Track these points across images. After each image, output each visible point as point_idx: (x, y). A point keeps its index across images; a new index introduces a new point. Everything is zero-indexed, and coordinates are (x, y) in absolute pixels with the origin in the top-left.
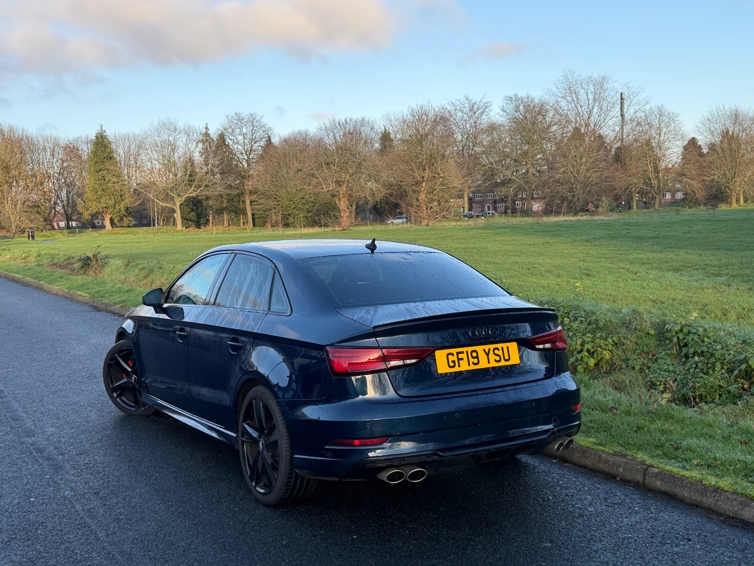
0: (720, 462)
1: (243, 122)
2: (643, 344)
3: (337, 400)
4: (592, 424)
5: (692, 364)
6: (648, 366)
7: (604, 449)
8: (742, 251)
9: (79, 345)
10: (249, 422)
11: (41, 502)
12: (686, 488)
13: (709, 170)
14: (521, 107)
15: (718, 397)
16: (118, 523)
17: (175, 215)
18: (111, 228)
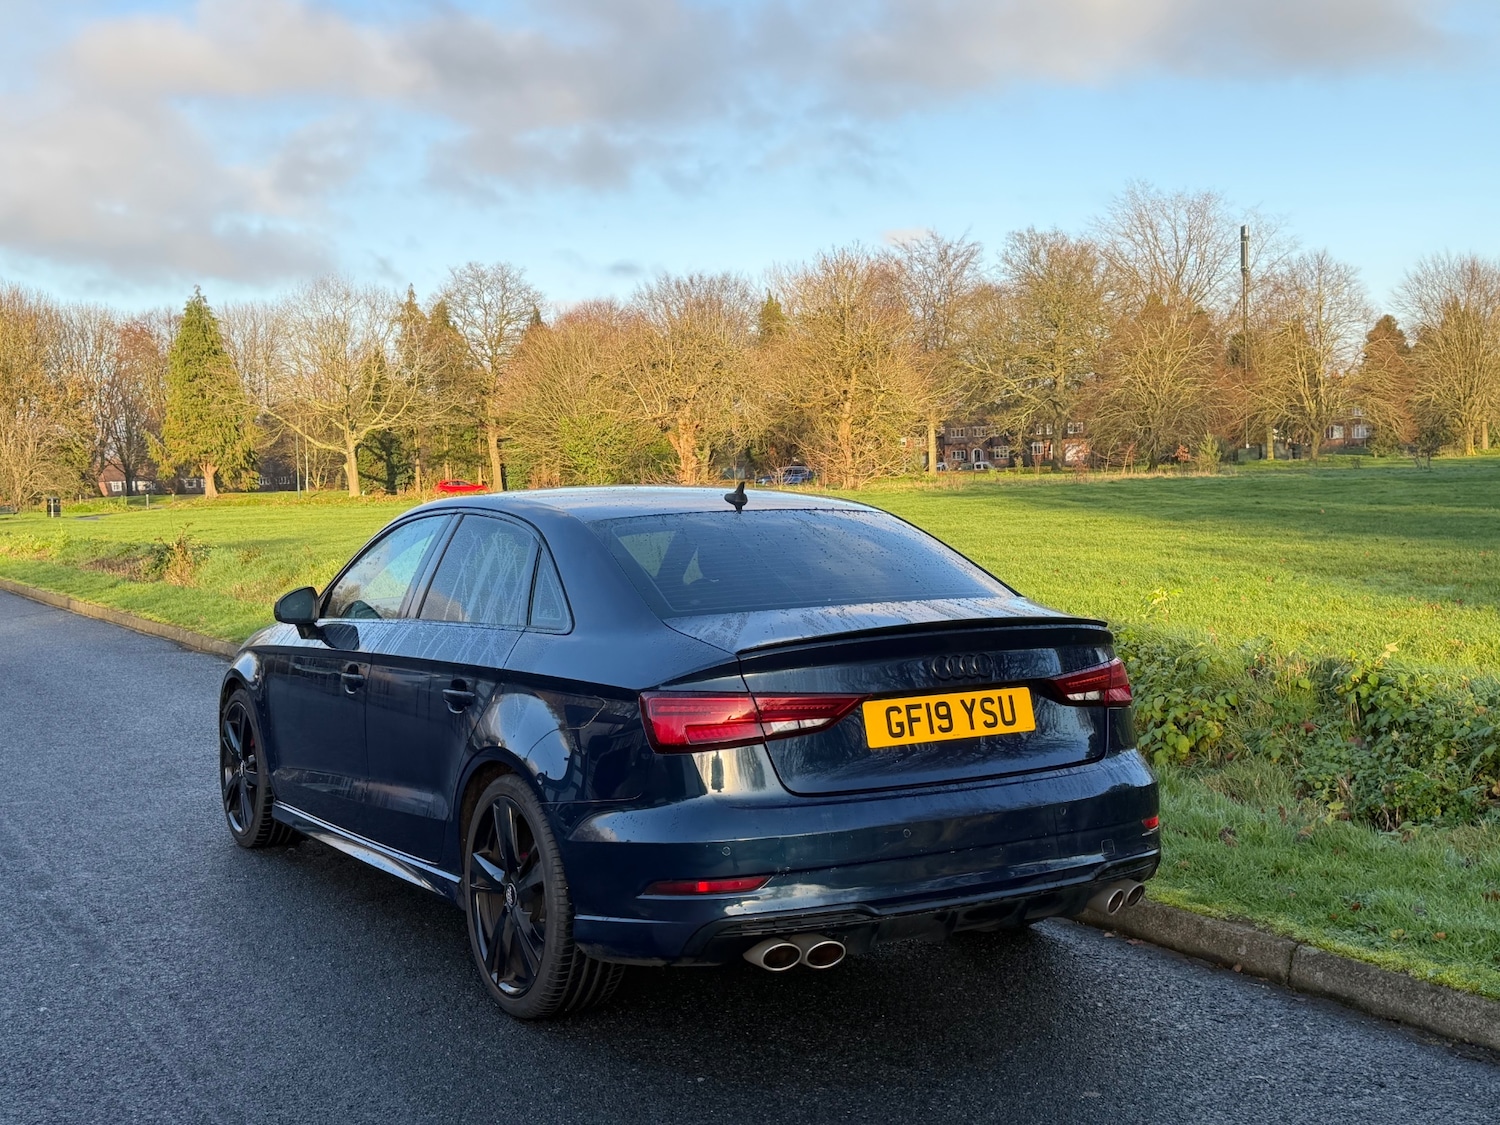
0: (1443, 934)
1: (483, 281)
2: (1287, 708)
3: (664, 800)
4: (1184, 862)
5: (1386, 747)
6: (1297, 752)
7: (1208, 909)
8: (1487, 537)
9: (145, 713)
10: (485, 850)
11: (60, 1013)
12: (1376, 986)
13: (1419, 381)
14: (1042, 255)
15: (1439, 811)
16: (216, 1053)
17: (346, 467)
18: (215, 493)
